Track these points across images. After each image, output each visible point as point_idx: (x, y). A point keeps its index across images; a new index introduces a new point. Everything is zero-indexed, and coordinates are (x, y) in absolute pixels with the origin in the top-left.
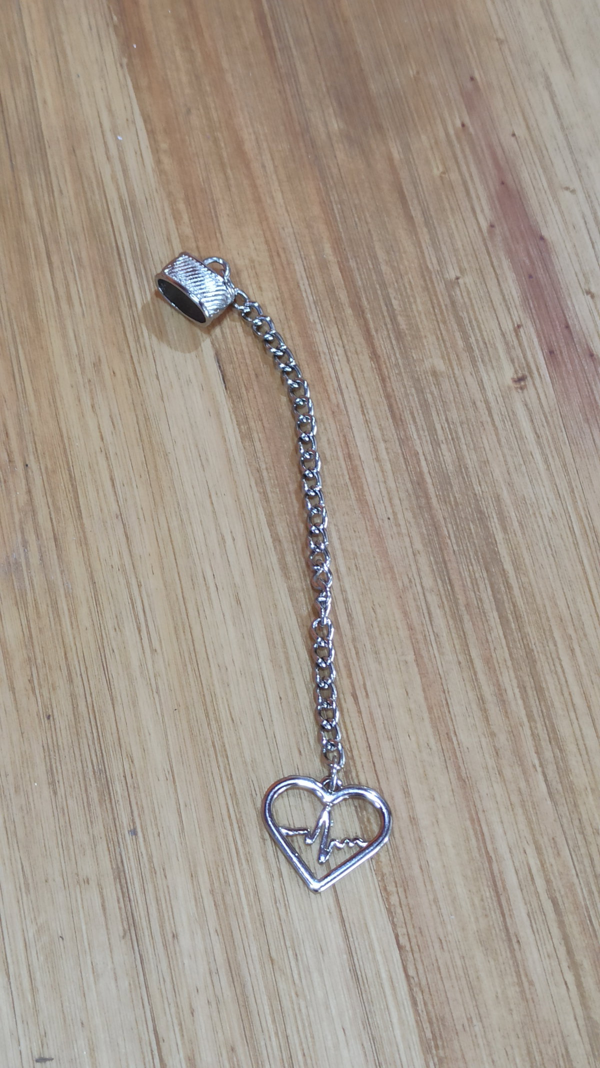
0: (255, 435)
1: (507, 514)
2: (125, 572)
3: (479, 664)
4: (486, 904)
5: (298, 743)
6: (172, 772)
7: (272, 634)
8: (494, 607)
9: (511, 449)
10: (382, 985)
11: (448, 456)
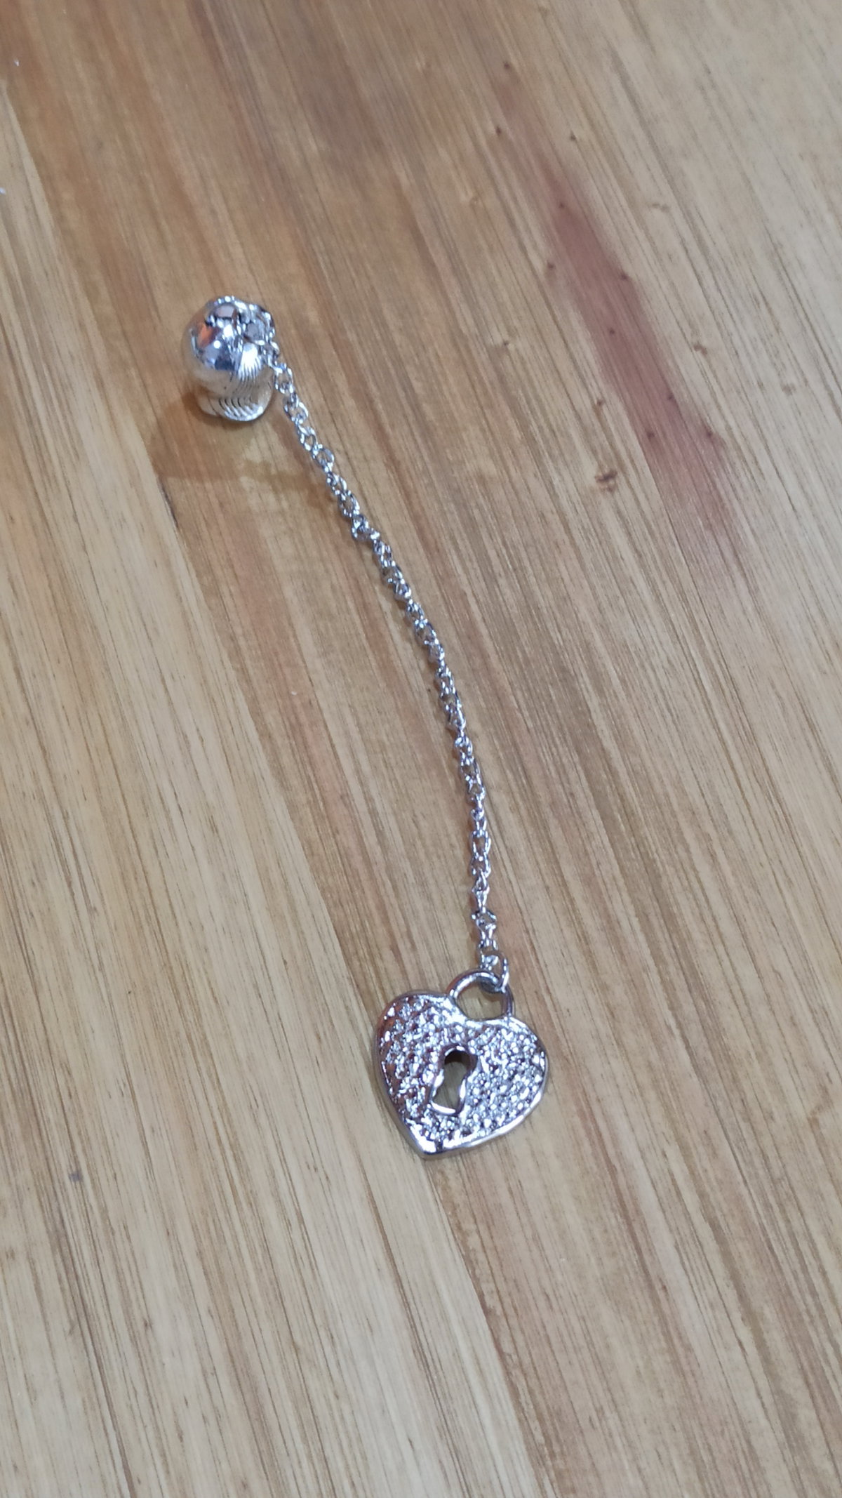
0: (224, 589)
1: (603, 670)
2: (43, 800)
3: (576, 889)
4: (612, 1237)
5: (314, 1025)
6: (130, 1081)
7: (267, 870)
8: (592, 802)
9: (602, 576)
10: (463, 1370)
11: (509, 594)
